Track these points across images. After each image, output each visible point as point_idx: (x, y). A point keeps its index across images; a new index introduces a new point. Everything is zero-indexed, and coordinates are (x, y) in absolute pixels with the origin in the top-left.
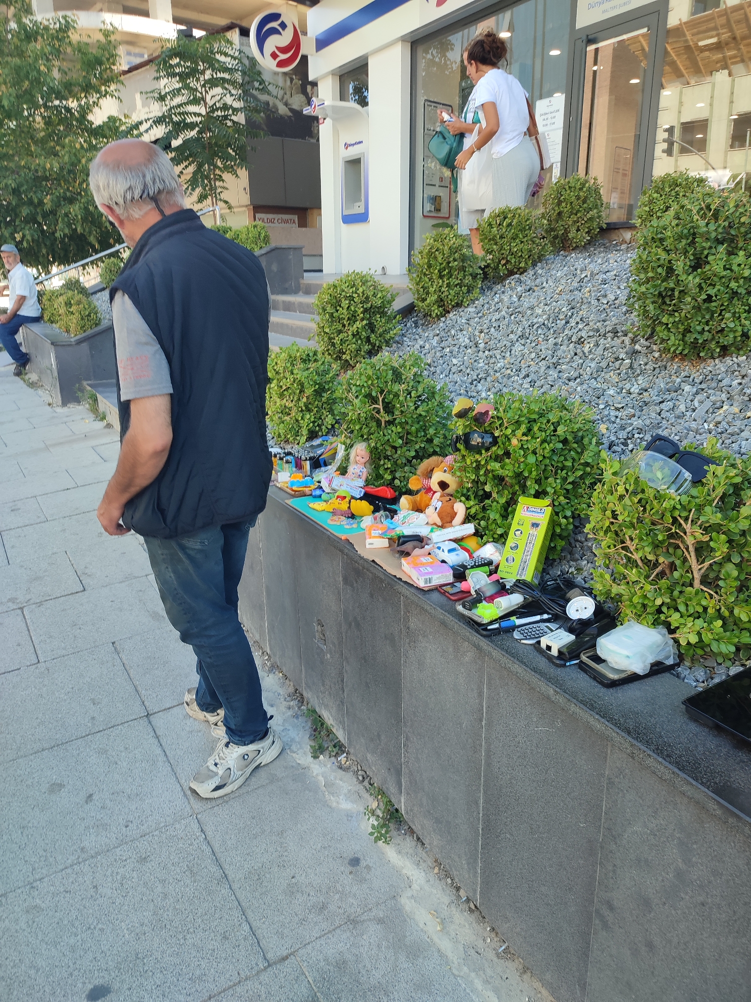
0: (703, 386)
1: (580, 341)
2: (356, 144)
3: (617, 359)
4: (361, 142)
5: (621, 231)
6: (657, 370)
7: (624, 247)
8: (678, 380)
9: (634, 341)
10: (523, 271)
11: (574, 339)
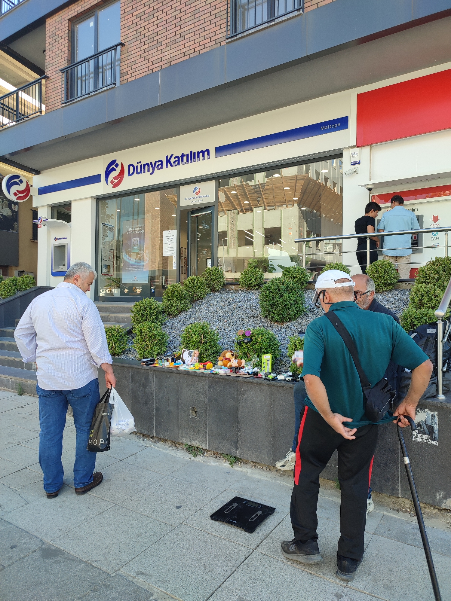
0: (287, 329)
1: (243, 320)
2: (62, 239)
3: (258, 324)
4: (66, 238)
5: (230, 286)
6: (272, 326)
7: (232, 291)
8: (280, 328)
9: (260, 318)
10: (202, 299)
11: (240, 319)
